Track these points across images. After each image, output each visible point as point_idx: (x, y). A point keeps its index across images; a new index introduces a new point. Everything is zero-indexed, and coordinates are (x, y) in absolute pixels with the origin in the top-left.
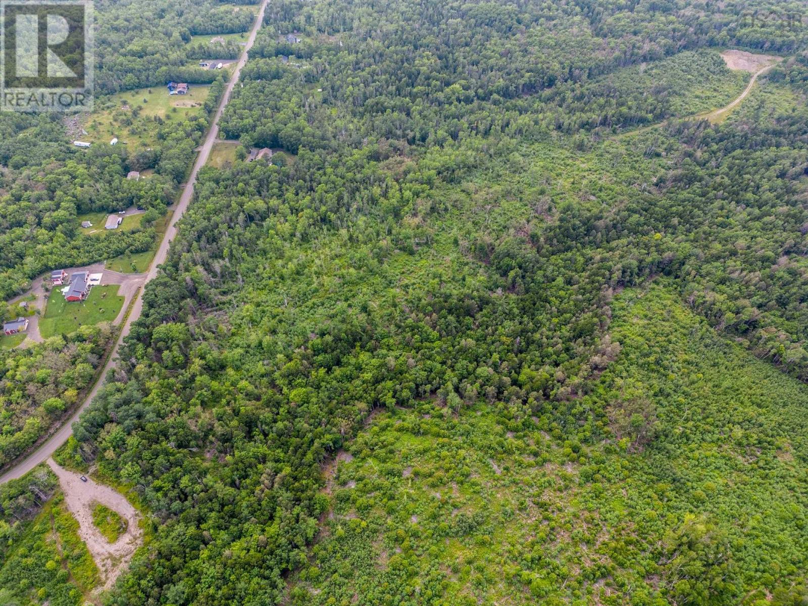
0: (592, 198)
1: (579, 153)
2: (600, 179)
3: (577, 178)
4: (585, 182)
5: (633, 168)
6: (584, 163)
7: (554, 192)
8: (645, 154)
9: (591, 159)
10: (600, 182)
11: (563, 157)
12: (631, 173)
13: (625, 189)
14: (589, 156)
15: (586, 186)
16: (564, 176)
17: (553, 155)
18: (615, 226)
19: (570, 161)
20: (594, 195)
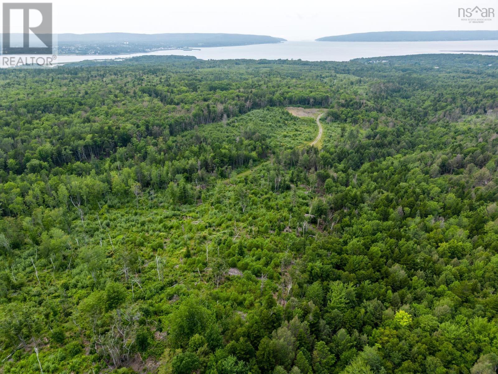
0: (234, 272)
1: (185, 208)
2: (231, 235)
3: (192, 243)
4: (209, 246)
5: (269, 208)
6: (196, 218)
7: (153, 286)
8: (273, 189)
9: (205, 212)
10: (234, 239)
11: (159, 217)
12: (271, 214)
13: (278, 239)
14: (203, 206)
15: (214, 253)
16: (168, 247)
17: (143, 219)
18: (314, 329)
19: (174, 222)
20: (234, 266)
